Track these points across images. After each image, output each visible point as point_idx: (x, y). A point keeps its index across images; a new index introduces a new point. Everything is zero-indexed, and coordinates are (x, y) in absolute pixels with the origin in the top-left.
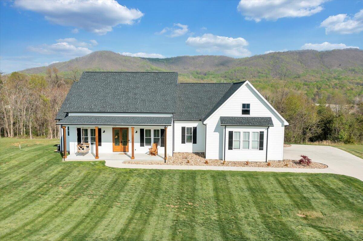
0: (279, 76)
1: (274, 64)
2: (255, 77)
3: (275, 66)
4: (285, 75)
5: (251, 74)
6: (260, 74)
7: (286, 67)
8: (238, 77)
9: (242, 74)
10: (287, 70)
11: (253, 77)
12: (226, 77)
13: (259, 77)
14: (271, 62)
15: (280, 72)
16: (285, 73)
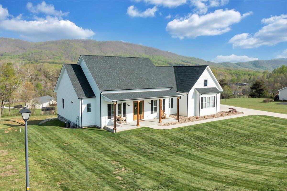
0: (70, 59)
1: (66, 49)
2: (50, 59)
3: (66, 50)
4: (75, 58)
5: (47, 57)
6: (55, 57)
7: (75, 52)
8: (36, 59)
9: (39, 56)
10: (76, 54)
11: (49, 59)
12: (23, 58)
13: (54, 59)
14: (63, 48)
15: (71, 55)
16: (75, 57)
